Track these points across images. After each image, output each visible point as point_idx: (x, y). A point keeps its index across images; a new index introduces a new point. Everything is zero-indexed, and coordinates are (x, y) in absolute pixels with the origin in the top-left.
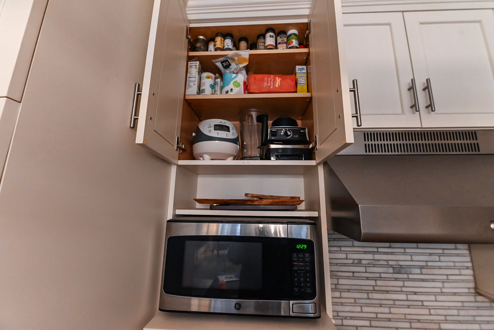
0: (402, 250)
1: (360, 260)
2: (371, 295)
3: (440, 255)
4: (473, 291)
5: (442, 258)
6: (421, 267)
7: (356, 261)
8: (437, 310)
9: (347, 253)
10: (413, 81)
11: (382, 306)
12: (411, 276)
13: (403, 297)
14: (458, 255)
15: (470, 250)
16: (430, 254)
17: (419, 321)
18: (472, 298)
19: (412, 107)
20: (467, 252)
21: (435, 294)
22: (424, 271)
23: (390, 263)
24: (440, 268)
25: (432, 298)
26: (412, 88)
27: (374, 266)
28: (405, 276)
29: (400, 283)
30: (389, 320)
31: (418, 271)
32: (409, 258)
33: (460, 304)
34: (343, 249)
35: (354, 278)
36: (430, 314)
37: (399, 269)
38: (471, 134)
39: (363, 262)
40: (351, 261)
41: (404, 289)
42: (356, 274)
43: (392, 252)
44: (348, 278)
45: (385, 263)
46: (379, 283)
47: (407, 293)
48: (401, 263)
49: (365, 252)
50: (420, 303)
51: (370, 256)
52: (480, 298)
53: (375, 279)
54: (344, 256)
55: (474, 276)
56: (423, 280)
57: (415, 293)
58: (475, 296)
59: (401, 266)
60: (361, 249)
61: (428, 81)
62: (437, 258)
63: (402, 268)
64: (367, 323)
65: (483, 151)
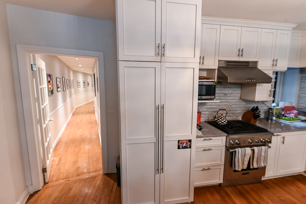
3: (234, 91)
4: (240, 98)
5: (235, 92)
6: (230, 94)
8: (231, 103)
10: (240, 49)
12: (228, 96)
14: (238, 91)
15: (241, 90)
16: (233, 91)
17: (227, 105)
18: (239, 100)
19: (238, 55)
20: (240, 90)
21: (232, 99)
24: (234, 94)
25: (231, 100)
26: (239, 50)
27: (220, 94)
29: (225, 97)
30: (221, 105)
31: (229, 95)
32: (228, 92)
33: (236, 101)
37: (225, 94)
38: (248, 62)
41: (225, 99)
43: (224, 91)
45: (222, 93)
46: (220, 98)
50: (228, 102)
51: (219, 92)
52: (241, 100)
53: (220, 97)
55: (241, 95)
56: (230, 97)
57: (228, 99)
61: (243, 49)
62: (234, 92)
64: (216, 106)
65: (249, 67)
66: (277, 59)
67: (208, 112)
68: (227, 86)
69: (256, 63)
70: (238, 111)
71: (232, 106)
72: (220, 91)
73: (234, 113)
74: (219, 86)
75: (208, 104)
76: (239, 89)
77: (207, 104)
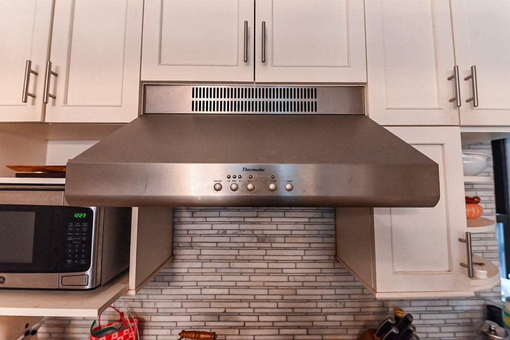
0: (269, 220)
1: (225, 230)
2: (232, 265)
3: (304, 224)
4: (332, 258)
5: (307, 227)
6: (286, 236)
7: (221, 232)
8: (295, 277)
9: (212, 223)
11: (243, 274)
12: (274, 245)
13: (264, 265)
14: (323, 224)
15: (335, 218)
16: (296, 223)
17: (277, 288)
18: (331, 265)
21: (296, 262)
22: (288, 240)
23: (255, 232)
24: (304, 236)
25: (293, 265)
27: (239, 236)
28: (269, 245)
29: (263, 252)
30: (248, 288)
31: (282, 240)
32: (274, 227)
33: (318, 271)
34: (208, 219)
35: (217, 248)
36: (289, 281)
37: (263, 239)
38: (311, 91)
39: (228, 232)
40: (216, 232)
41: (266, 258)
42: (219, 245)
43: (258, 222)
44: (212, 248)
45: (250, 232)
46: (242, 252)
47: (268, 262)
48: (266, 232)
49: (231, 222)
50: (280, 271)
51: (236, 226)
52: (338, 265)
53: (238, 249)
54: (209, 226)
55: (336, 243)
56: (286, 249)
57: (277, 261)
58: (334, 262)
59: (266, 235)
60: (227, 220)
62: (302, 227)
63: (266, 237)
64: (226, 291)
65: (320, 111)
66: (473, 69)
67: (188, 318)
69: (357, 91)
70: (330, 318)
71: (299, 292)
72: (239, 223)
73: (313, 327)
75: (186, 278)
76: (326, 215)
77: (180, 278)
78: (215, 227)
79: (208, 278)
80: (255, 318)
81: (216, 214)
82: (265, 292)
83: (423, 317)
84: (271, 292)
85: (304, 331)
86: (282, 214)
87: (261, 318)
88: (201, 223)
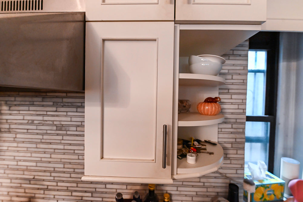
0: (65, 114)
1: (33, 121)
2: (38, 146)
6: (77, 126)
7: (30, 121)
9: (24, 115)
11: (46, 153)
12: (69, 133)
13: (61, 147)
17: (70, 163)
22: (78, 129)
23: (55, 123)
27: (43, 125)
28: (65, 132)
29: (60, 138)
30: (50, 162)
31: (74, 129)
32: (69, 119)
34: (21, 112)
35: (28, 133)
36: (79, 159)
37: (60, 127)
39: (35, 122)
40: (26, 122)
41: (63, 142)
42: (29, 131)
43: (57, 115)
44: (24, 133)
45: (51, 123)
46: (45, 137)
47: (64, 144)
48: (63, 123)
49: (37, 114)
50: (72, 151)
51: (40, 118)
53: (43, 134)
54: (21, 117)
56: (77, 135)
57: (70, 144)
60: (34, 113)
63: (63, 126)
64: (34, 164)
68: (65, 100)
70: (108, 186)
72: (43, 115)
73: (96, 192)
74: (40, 99)
75: (7, 154)
77: (3, 154)
78: (26, 118)
79: (21, 154)
80: (55, 184)
81: (27, 108)
82: (62, 166)
83: (179, 189)
84: (66, 166)
85: (90, 194)
86: (75, 109)
87: (59, 184)
88: (16, 114)
